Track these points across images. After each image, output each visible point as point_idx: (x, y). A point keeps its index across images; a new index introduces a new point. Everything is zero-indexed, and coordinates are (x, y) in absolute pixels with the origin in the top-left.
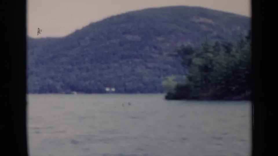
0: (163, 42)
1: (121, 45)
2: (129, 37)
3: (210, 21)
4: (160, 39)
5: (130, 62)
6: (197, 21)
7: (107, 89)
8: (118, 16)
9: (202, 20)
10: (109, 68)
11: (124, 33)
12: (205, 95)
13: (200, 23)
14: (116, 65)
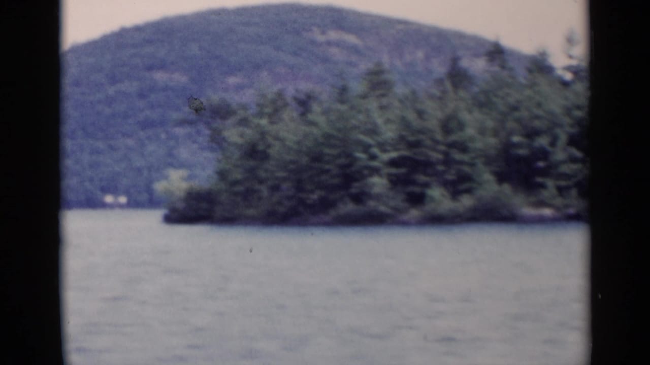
0: (239, 88)
1: (142, 95)
2: (160, 77)
3: (351, 39)
4: (232, 80)
5: (163, 136)
6: (320, 38)
7: (109, 199)
8: (138, 29)
9: (333, 35)
10: (112, 148)
11: (150, 68)
12: (251, 212)
13: (329, 43)
14: (130, 142)
